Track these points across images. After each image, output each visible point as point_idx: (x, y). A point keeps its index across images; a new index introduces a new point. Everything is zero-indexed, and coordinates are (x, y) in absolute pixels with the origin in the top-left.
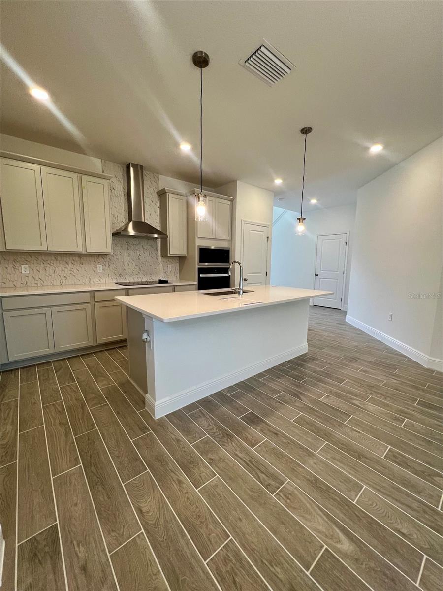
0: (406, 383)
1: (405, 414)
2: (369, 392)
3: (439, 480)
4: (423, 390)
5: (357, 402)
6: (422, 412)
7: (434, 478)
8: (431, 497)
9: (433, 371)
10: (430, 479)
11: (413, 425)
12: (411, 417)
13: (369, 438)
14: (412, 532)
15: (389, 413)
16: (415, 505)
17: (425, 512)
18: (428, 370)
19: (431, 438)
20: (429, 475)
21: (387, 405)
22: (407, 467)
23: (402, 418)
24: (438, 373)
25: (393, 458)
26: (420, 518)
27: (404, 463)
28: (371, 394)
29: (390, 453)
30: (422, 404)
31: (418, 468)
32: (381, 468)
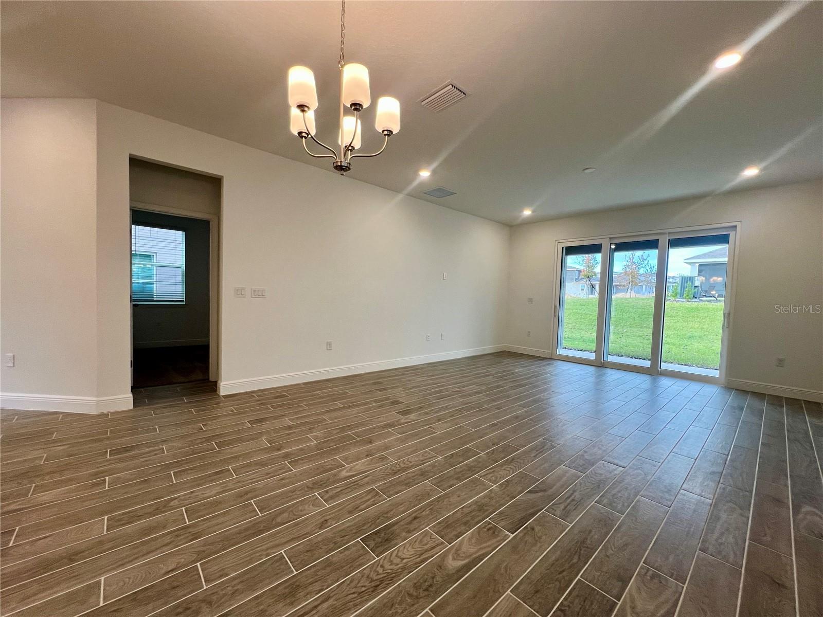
0: (81, 442)
1: (102, 473)
2: (25, 481)
3: (175, 503)
4: (108, 439)
5: (13, 505)
6: (121, 460)
7: (170, 505)
8: (175, 521)
9: (107, 415)
10: (167, 508)
11: (119, 478)
12: (110, 472)
13: (71, 530)
14: (177, 561)
15: (79, 486)
16: (167, 539)
17: (177, 536)
18: (100, 416)
19: (145, 477)
20: (165, 507)
21: (70, 480)
22: (139, 517)
23: (101, 481)
24: (113, 413)
25: (119, 523)
26: (178, 544)
27: (133, 517)
28: (31, 482)
29: (110, 522)
30: (115, 453)
31: (150, 510)
32: (110, 545)
